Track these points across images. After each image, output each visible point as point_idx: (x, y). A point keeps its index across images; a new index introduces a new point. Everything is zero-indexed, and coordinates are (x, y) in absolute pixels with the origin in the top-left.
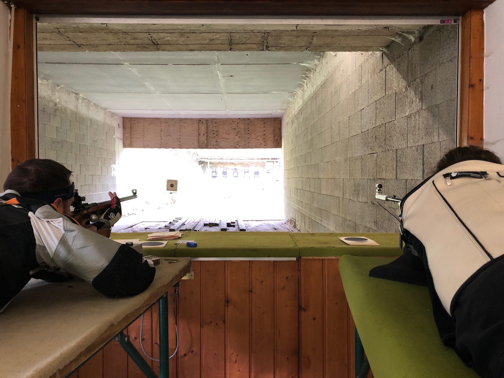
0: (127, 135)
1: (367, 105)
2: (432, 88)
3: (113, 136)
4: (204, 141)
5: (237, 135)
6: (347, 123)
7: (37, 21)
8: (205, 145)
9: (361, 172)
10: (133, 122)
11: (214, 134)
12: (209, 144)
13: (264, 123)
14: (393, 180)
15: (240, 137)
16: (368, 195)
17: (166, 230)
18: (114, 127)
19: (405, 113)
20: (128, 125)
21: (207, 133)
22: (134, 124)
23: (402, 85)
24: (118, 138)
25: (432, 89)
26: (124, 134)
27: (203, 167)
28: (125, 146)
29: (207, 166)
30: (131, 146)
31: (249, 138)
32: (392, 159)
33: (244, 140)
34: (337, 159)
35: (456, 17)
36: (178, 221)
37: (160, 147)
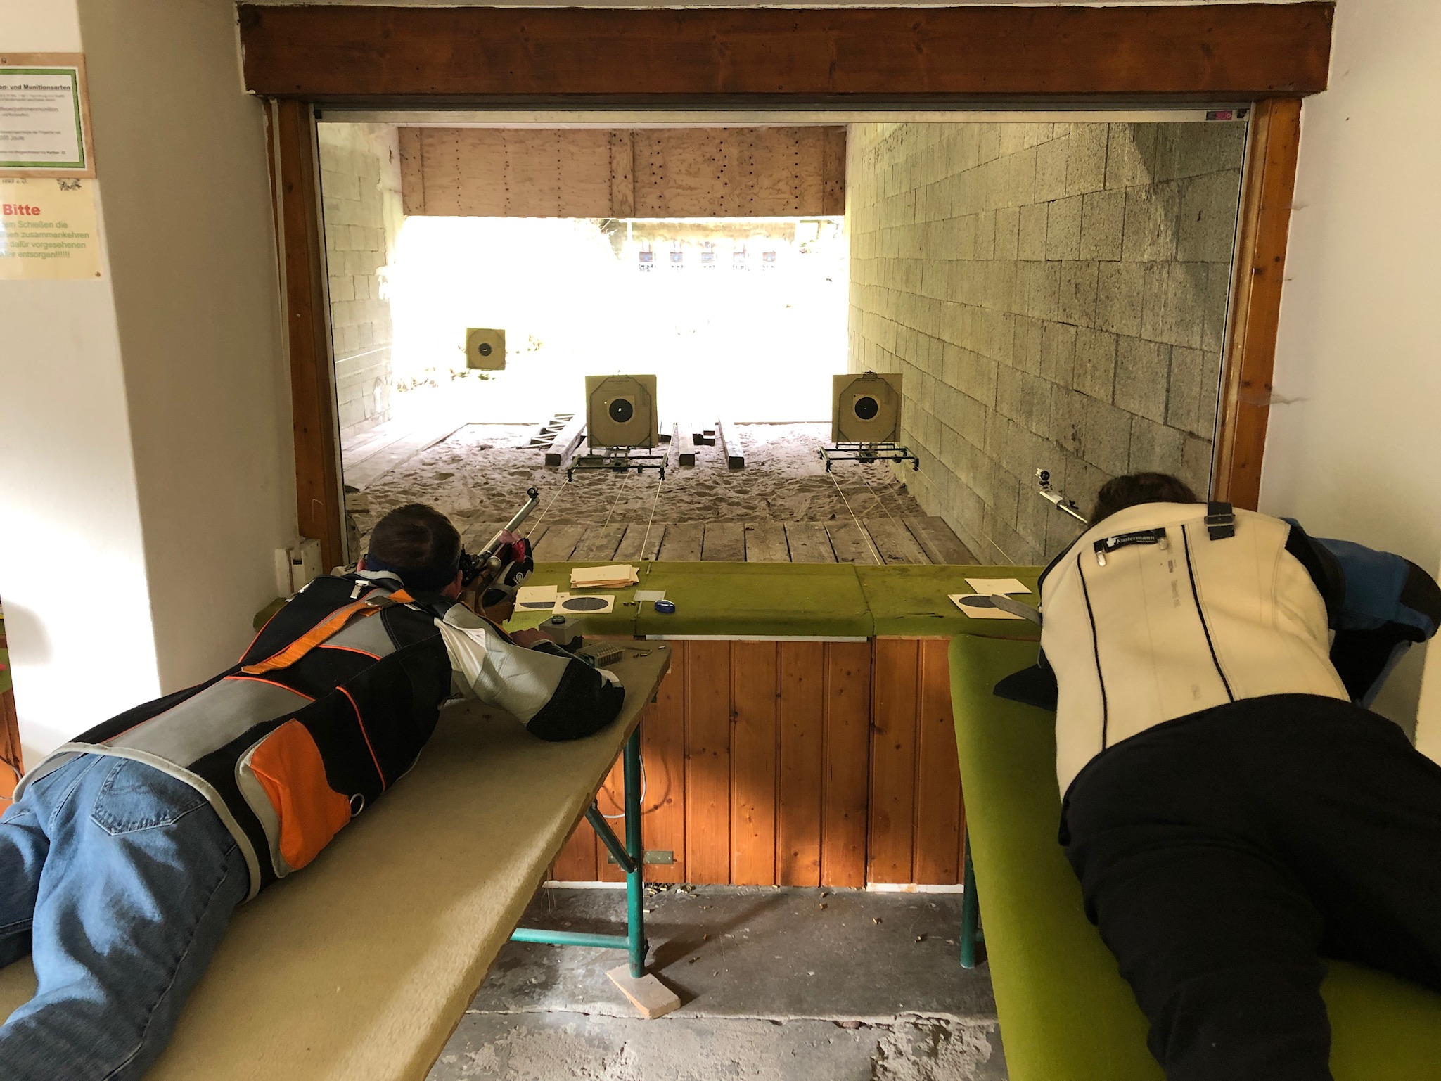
0: (412, 179)
1: (1062, 196)
2: (1200, 218)
3: (376, 186)
4: (626, 196)
5: (719, 177)
6: (1014, 220)
7: (318, 120)
8: (630, 207)
9: (1039, 360)
10: (427, 141)
11: (654, 174)
12: (639, 206)
13: (797, 142)
14: (1105, 404)
15: (726, 184)
16: (1051, 422)
17: (535, 454)
18: (378, 159)
19: (1142, 255)
20: (414, 148)
21: (633, 171)
22: (431, 145)
23: (1141, 182)
24: (390, 190)
25: (1198, 220)
26: (404, 175)
27: (614, 240)
28: (407, 211)
29: (626, 236)
30: (423, 209)
31: (752, 186)
32: (1106, 355)
33: (737, 192)
34: (988, 305)
35: (1243, 106)
36: (564, 426)
37: (505, 214)
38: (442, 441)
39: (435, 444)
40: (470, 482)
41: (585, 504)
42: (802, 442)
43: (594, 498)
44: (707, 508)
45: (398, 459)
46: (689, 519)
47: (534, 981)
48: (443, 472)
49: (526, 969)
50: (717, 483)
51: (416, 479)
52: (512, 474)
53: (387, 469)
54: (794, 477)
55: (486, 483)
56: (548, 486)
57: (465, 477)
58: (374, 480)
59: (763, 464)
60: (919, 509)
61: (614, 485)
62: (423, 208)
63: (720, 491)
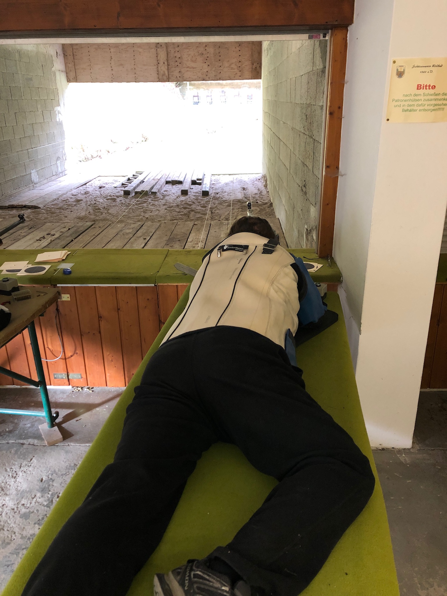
0: (70, 65)
3: (51, 69)
4: (164, 72)
5: (205, 62)
6: (294, 84)
8: (166, 76)
9: (299, 150)
10: (75, 47)
11: (176, 61)
12: (170, 76)
13: (240, 45)
15: (209, 65)
17: (121, 190)
18: (51, 56)
20: (70, 52)
21: (167, 60)
22: (77, 49)
24: (59, 71)
26: (66, 64)
27: (181, 91)
28: (69, 80)
29: (187, 89)
31: (220, 66)
33: (214, 69)
34: (289, 123)
35: (325, 32)
36: (138, 177)
37: (112, 81)
38: (86, 184)
39: (81, 186)
40: (89, 203)
41: (134, 213)
42: (239, 183)
43: (138, 210)
44: (185, 214)
45: (62, 193)
46: (175, 219)
47: (7, 430)
48: (79, 199)
49: (6, 425)
50: (194, 203)
51: (66, 202)
52: (107, 200)
53: (55, 198)
54: (228, 200)
55: (95, 204)
56: (121, 205)
57: (87, 201)
58: (48, 203)
59: (217, 194)
60: (274, 214)
61: (150, 204)
62: (76, 79)
63: (193, 206)
